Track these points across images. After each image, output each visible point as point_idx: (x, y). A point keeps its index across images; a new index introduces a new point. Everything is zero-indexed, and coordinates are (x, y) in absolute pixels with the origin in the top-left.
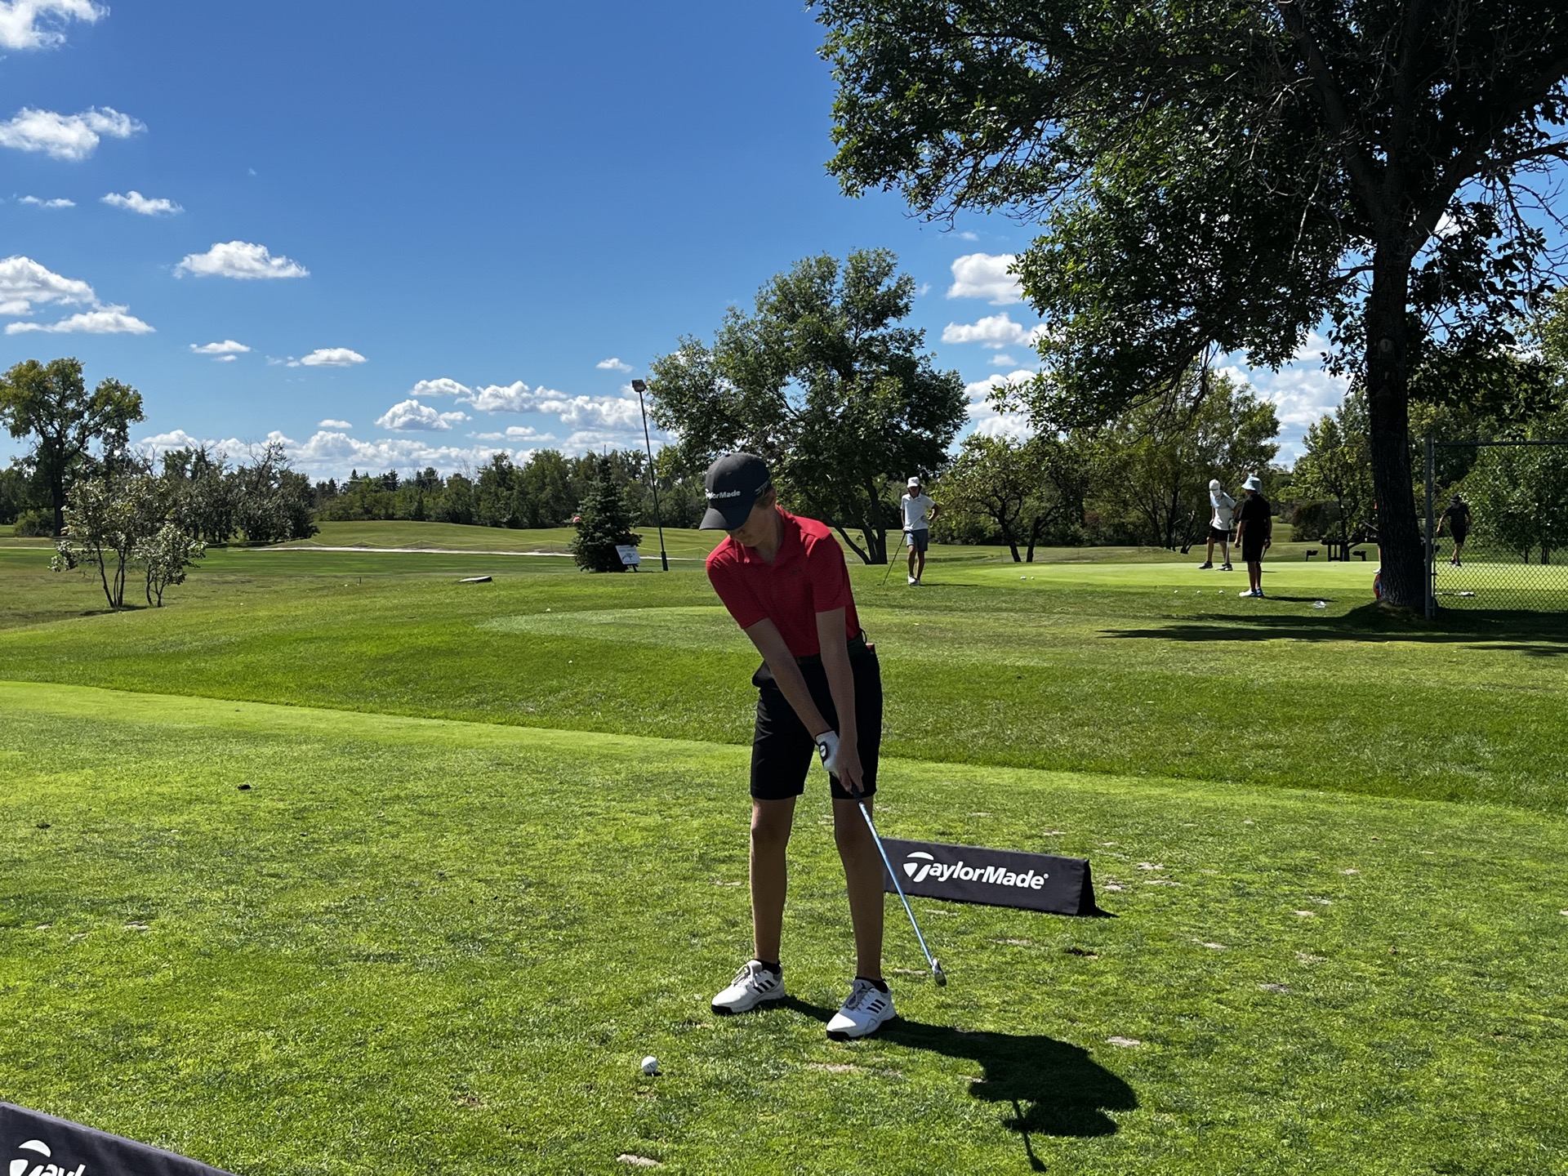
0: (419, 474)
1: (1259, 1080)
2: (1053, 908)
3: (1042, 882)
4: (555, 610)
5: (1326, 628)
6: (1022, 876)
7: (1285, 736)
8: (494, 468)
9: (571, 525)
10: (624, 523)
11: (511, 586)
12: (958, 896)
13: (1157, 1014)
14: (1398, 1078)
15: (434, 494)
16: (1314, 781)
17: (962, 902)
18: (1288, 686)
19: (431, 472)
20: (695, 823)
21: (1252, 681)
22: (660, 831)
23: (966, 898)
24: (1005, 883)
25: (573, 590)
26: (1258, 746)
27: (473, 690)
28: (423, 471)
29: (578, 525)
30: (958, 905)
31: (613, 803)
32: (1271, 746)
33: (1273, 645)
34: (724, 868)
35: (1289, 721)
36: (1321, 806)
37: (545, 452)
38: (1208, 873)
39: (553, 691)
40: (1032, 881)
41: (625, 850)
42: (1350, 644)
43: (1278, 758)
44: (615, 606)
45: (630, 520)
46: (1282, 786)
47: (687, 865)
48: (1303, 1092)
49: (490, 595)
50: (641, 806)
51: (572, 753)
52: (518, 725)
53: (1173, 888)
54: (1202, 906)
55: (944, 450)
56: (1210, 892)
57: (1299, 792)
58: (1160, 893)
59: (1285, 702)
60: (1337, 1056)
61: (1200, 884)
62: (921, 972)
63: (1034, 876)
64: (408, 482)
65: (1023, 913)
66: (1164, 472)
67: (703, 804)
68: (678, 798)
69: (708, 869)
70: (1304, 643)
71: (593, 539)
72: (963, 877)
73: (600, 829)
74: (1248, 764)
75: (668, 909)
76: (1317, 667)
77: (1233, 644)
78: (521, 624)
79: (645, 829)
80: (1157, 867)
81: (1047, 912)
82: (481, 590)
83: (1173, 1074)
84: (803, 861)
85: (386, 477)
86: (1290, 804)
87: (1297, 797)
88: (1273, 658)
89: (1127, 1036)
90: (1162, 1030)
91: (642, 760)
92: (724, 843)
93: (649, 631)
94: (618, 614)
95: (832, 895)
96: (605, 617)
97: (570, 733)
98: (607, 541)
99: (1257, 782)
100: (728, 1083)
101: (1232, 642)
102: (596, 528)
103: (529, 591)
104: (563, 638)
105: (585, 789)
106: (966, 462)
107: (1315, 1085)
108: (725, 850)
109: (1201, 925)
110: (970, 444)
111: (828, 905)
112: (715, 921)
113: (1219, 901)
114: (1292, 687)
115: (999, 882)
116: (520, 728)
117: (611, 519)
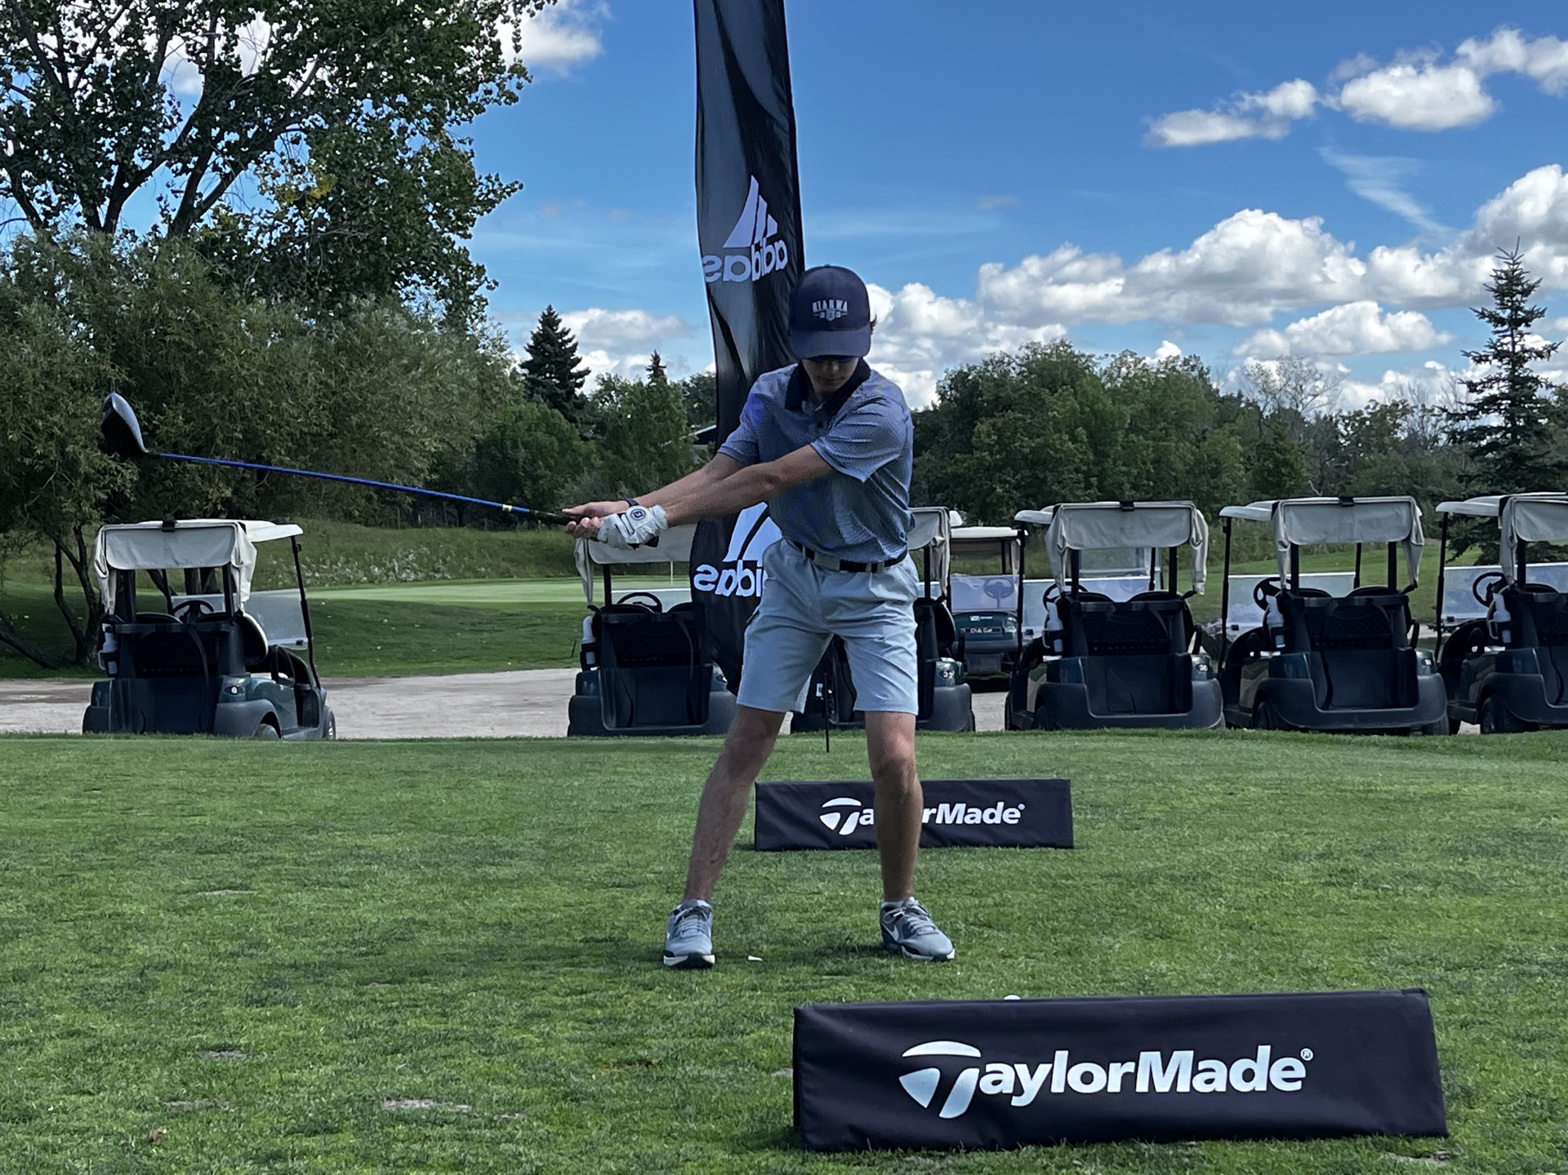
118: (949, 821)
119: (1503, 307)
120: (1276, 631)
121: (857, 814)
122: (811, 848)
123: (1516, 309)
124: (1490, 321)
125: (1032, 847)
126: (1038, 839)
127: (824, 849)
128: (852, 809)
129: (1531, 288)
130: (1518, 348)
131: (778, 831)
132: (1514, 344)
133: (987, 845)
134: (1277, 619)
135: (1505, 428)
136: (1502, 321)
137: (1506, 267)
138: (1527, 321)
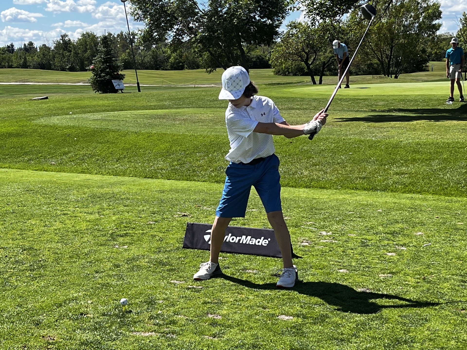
0: (25, 45)
1: (342, 334)
2: (271, 254)
3: (267, 242)
4: (74, 113)
5: (447, 115)
6: (258, 240)
7: (412, 168)
8: (61, 42)
9: (89, 70)
10: (117, 68)
11: (57, 101)
12: (228, 250)
13: (305, 304)
14: (408, 332)
15: (31, 55)
16: (419, 190)
17: (230, 253)
18: (418, 144)
19: (31, 44)
20: (114, 218)
21: (401, 141)
22: (96, 222)
23: (232, 251)
24: (251, 243)
25: (86, 103)
26: (397, 174)
27: (26, 154)
28: (27, 43)
29: (93, 70)
30: (229, 254)
31: (78, 209)
32: (403, 174)
33: (417, 124)
34: (121, 239)
35: (414, 160)
36: (418, 202)
37: (87, 33)
38: (352, 236)
39: (65, 154)
40: (263, 242)
41: (76, 232)
42: (455, 122)
43: (406, 180)
44: (104, 111)
45: (118, 67)
46: (403, 193)
47: (104, 238)
48: (362, 339)
49: (46, 106)
50: (90, 210)
51: (65, 184)
52: (44, 171)
53: (333, 244)
54: (343, 252)
55: (277, 29)
56: (349, 245)
57: (409, 195)
58: (326, 246)
59: (415, 152)
60: (383, 322)
61: (346, 241)
62: (200, 287)
63: (264, 240)
64: (20, 49)
65: (258, 257)
66: (386, 38)
67: (122, 208)
68: (110, 205)
69: (114, 240)
70: (432, 122)
71: (100, 77)
72: (231, 241)
73: (67, 221)
74: (390, 182)
75: (89, 260)
76: (435, 134)
77: (398, 124)
78: (55, 120)
79: (89, 221)
80: (328, 234)
81: (269, 256)
82: (42, 103)
83: (303, 333)
84: (161, 235)
85: (8, 47)
86: (403, 201)
87: (408, 198)
88: (415, 130)
89: (287, 314)
90: (304, 311)
91: (99, 187)
92: (125, 227)
93: (116, 122)
94: (104, 114)
95: (169, 251)
96: (98, 116)
97: (69, 174)
98: (107, 77)
99: (392, 191)
100: (91, 342)
101: (398, 122)
102: (102, 71)
103: (65, 103)
104: (73, 127)
105: (66, 202)
106: (289, 35)
107: (368, 336)
108: (125, 230)
109: (340, 261)
110: (290, 26)
111: (166, 256)
112: (109, 265)
113: (352, 249)
114: (420, 144)
115: (247, 243)
116: (45, 172)
117: (109, 67)
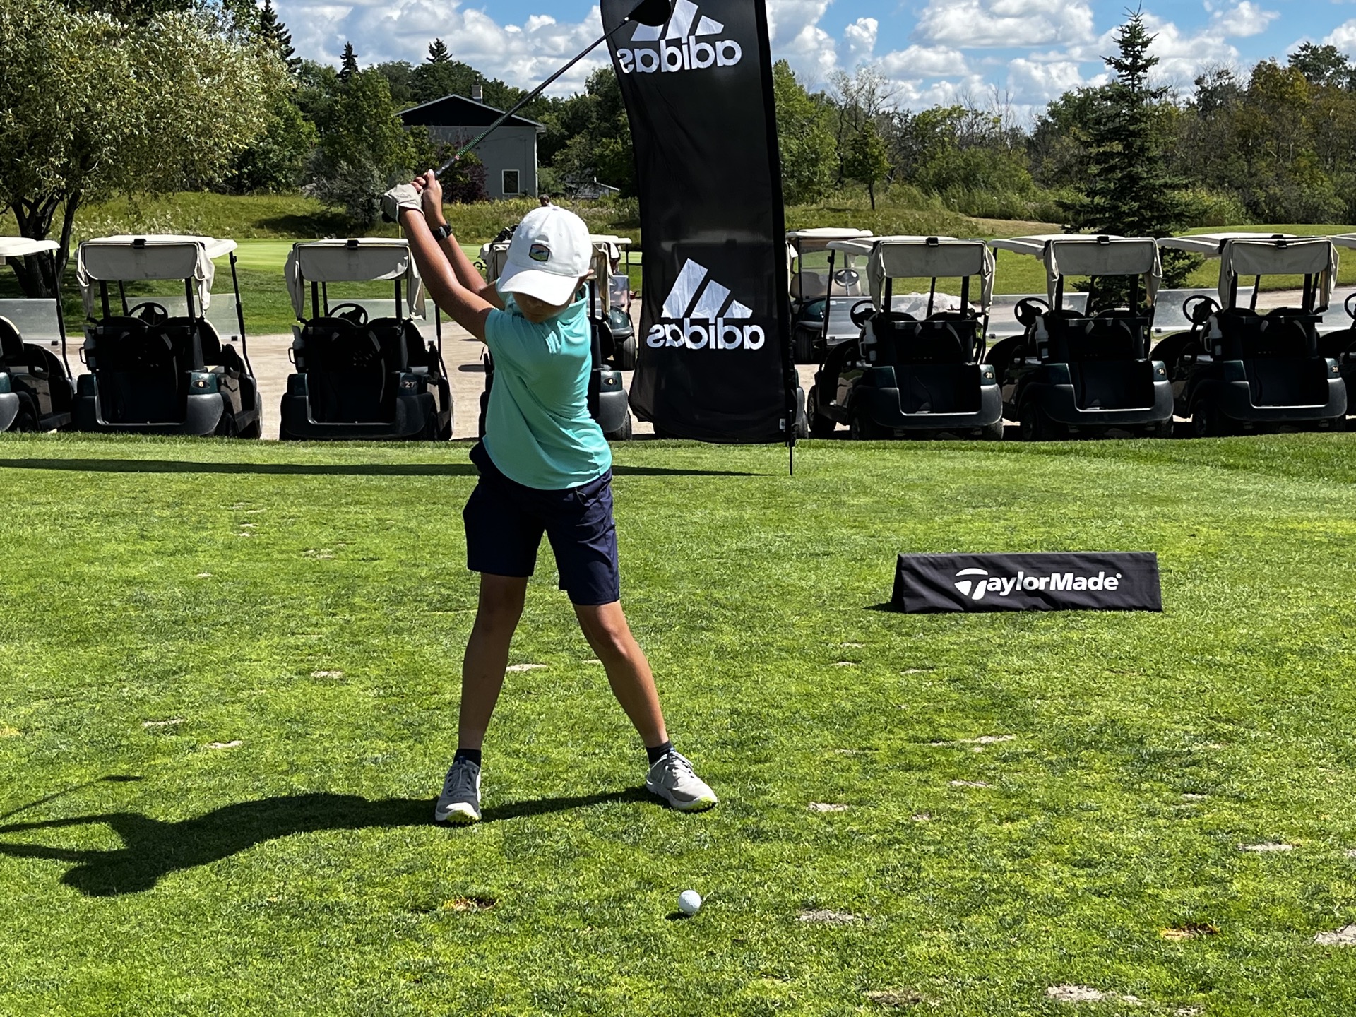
118: (1061, 587)
119: (1126, 55)
120: (1043, 345)
121: (985, 582)
122: (950, 611)
123: (1136, 57)
124: (1116, 67)
125: (1130, 610)
126: (1136, 604)
127: (961, 612)
128: (980, 578)
129: (1149, 41)
130: (1136, 89)
131: (922, 596)
132: (1134, 86)
133: (1094, 609)
134: (1042, 334)
135: (1124, 154)
136: (1125, 67)
137: (1129, 23)
138: (1144, 68)
